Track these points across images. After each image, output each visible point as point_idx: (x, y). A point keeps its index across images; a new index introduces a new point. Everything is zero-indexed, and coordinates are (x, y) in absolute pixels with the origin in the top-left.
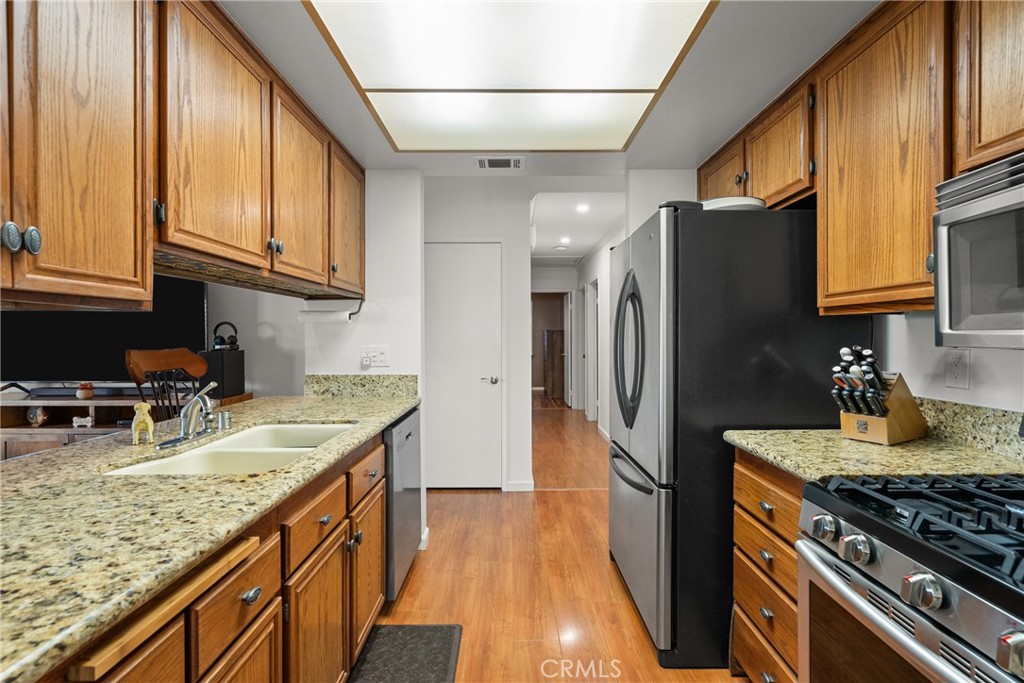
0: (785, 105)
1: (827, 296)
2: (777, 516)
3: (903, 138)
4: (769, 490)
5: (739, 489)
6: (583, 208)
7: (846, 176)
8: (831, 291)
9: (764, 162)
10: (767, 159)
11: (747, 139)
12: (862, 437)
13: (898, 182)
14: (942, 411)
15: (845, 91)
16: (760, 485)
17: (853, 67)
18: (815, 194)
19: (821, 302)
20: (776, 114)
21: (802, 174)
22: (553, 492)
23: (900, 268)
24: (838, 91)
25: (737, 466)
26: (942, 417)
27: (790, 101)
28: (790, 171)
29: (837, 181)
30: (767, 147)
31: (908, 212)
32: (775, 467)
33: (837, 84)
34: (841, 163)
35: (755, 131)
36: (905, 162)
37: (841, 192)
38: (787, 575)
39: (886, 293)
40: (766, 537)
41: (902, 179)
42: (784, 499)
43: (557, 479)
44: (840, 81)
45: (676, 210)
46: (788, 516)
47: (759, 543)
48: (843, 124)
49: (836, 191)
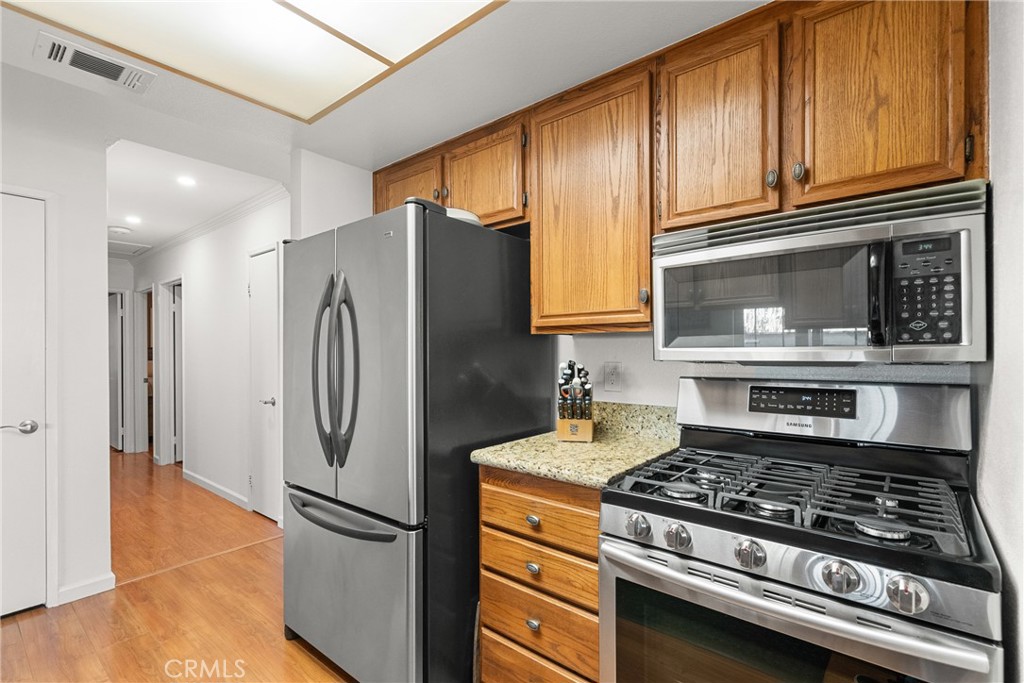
0: (495, 135)
1: (542, 317)
2: (545, 526)
3: (616, 194)
4: (534, 502)
5: (488, 508)
6: (187, 181)
7: (561, 214)
8: (546, 313)
9: (468, 184)
10: (472, 181)
11: (447, 156)
12: (574, 438)
13: (611, 229)
14: (604, 409)
15: (560, 140)
16: (521, 500)
17: (568, 122)
18: (529, 224)
19: (536, 321)
20: (484, 141)
21: (515, 202)
22: (152, 579)
23: (615, 297)
24: (553, 137)
25: (484, 486)
26: (604, 414)
27: (500, 132)
28: (500, 198)
29: (552, 217)
30: (472, 167)
31: (620, 253)
32: (550, 480)
33: (552, 132)
34: (557, 201)
35: (458, 151)
36: (617, 212)
37: (556, 227)
38: (560, 580)
39: (601, 317)
40: (532, 549)
41: (615, 227)
42: (555, 508)
43: (149, 557)
44: (555, 130)
45: (425, 209)
46: (560, 523)
47: (521, 557)
48: (559, 168)
49: (552, 225)
